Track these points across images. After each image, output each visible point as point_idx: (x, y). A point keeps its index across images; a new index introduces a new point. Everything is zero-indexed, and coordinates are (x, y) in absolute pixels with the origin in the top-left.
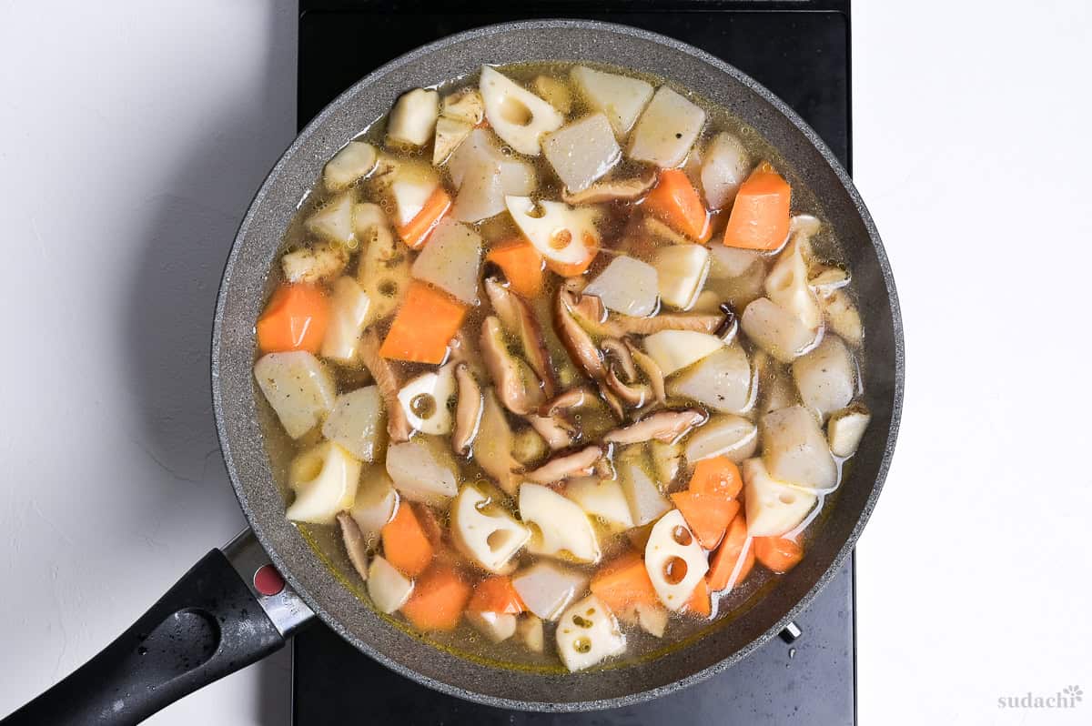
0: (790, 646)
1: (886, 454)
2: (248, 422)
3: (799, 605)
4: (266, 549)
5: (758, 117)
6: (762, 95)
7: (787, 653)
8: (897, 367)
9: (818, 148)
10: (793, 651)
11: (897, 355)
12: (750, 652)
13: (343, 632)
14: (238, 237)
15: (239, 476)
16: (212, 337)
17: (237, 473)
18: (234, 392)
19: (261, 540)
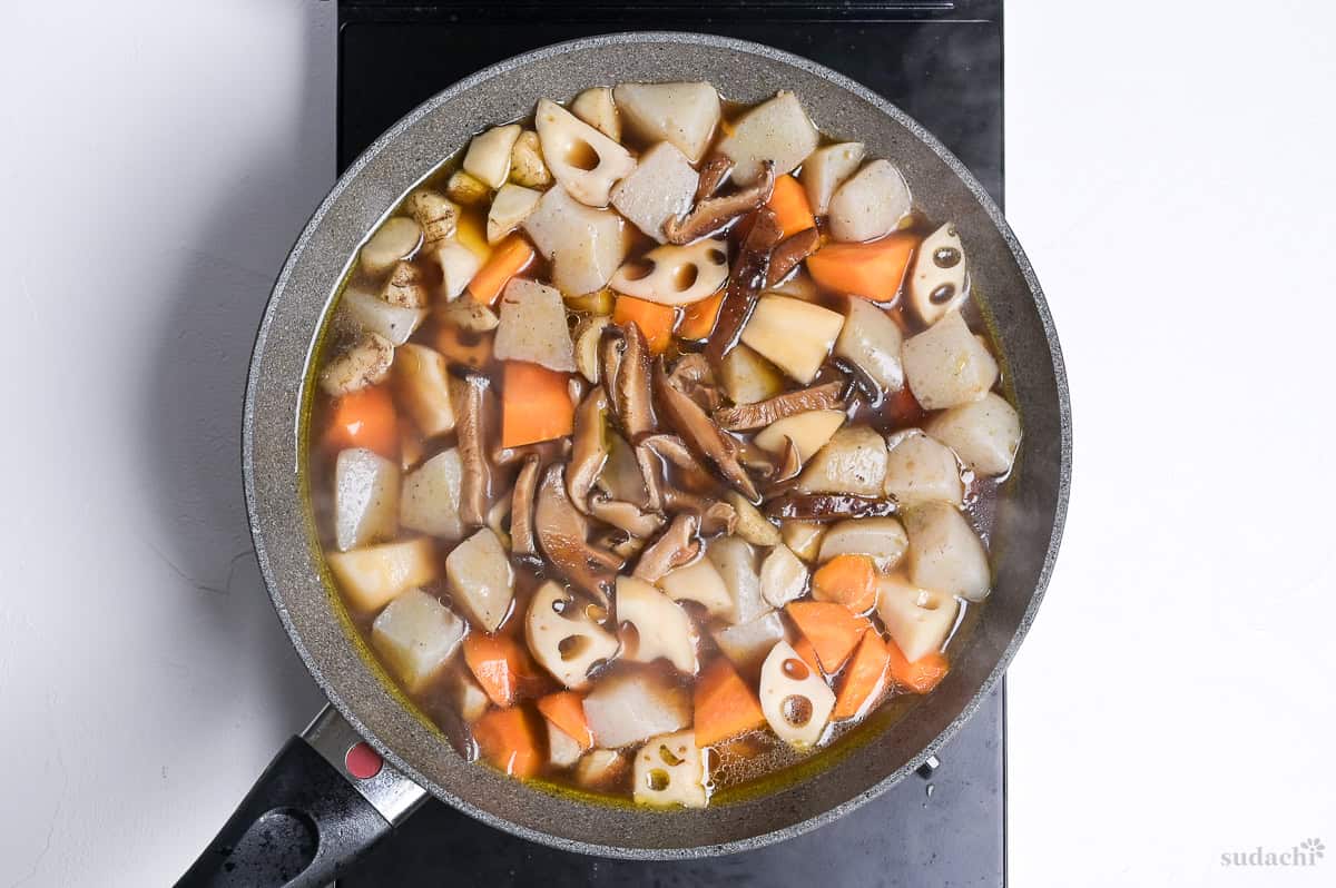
0: (928, 782)
1: (1061, 484)
2: (305, 581)
3: (990, 679)
4: (353, 724)
5: (842, 112)
6: (841, 85)
7: (924, 791)
8: (1058, 379)
9: (919, 136)
10: (931, 789)
11: (1055, 364)
12: (942, 744)
13: (461, 805)
14: (253, 365)
15: (306, 646)
16: (244, 488)
17: (303, 641)
18: (283, 549)
19: (345, 715)
